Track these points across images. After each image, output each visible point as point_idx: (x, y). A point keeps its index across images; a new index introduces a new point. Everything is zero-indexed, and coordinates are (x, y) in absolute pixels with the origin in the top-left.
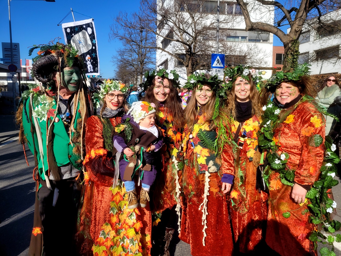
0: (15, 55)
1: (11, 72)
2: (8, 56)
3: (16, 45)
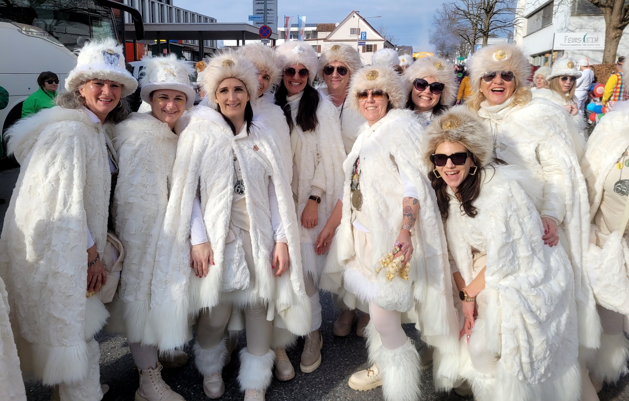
0: (271, 10)
1: (263, 39)
2: (260, 12)
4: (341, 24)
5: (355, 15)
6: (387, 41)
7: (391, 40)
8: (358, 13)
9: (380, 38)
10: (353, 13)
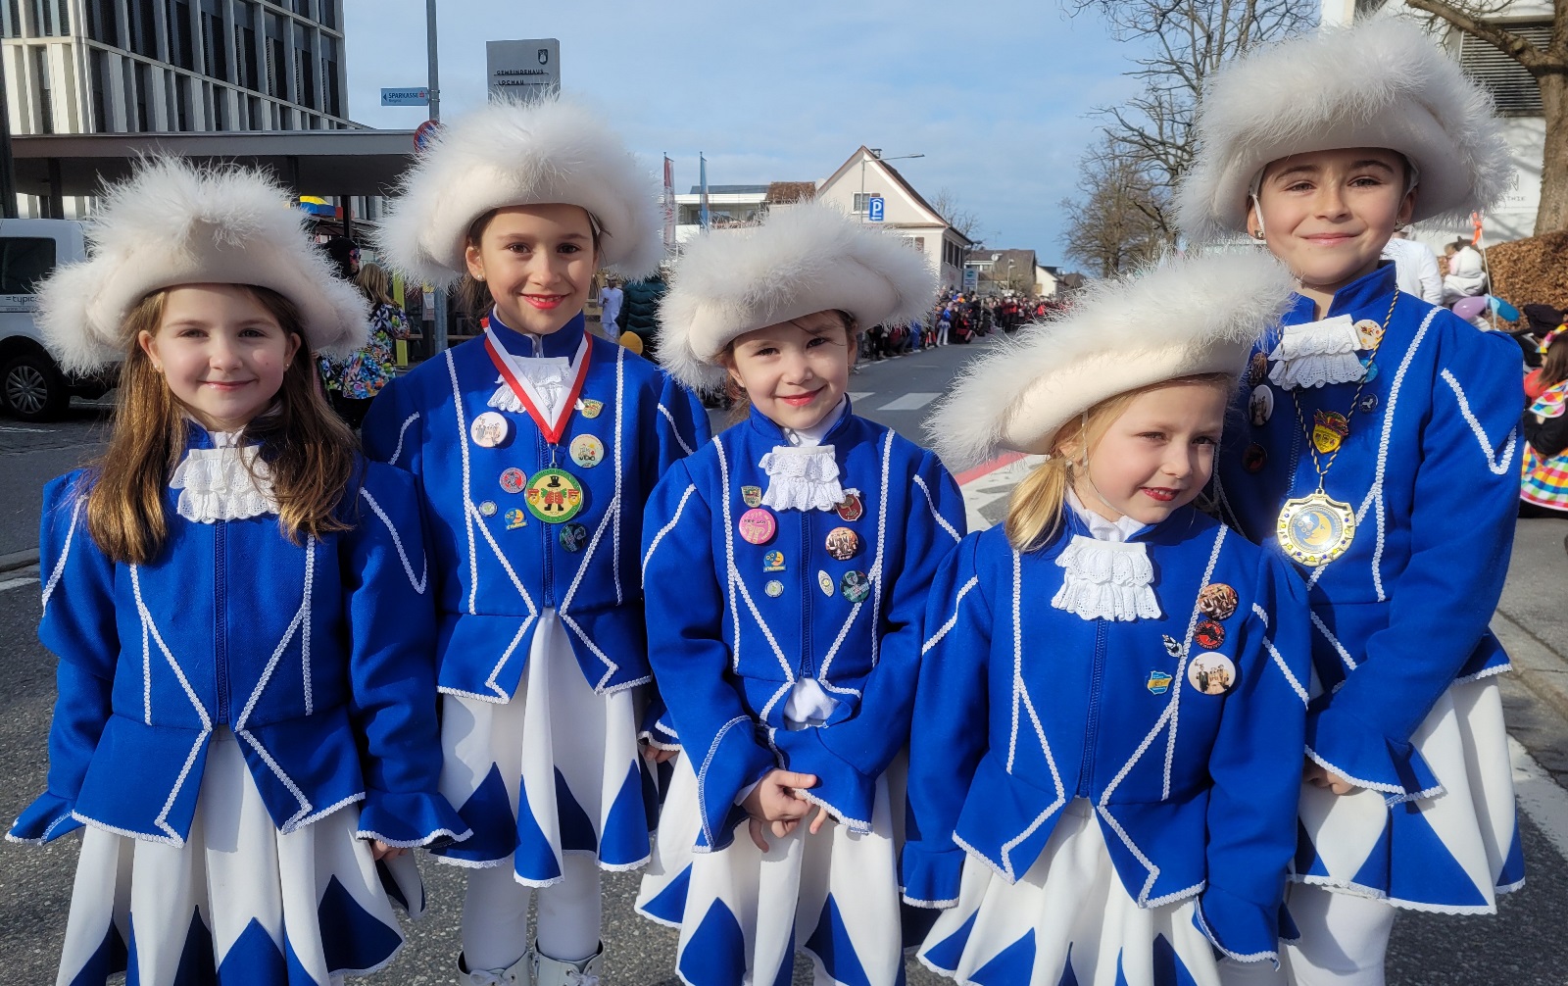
3: (546, 50)
4: (832, 181)
5: (867, 157)
6: (952, 229)
7: (968, 226)
8: (876, 153)
9: (930, 219)
10: (860, 153)
